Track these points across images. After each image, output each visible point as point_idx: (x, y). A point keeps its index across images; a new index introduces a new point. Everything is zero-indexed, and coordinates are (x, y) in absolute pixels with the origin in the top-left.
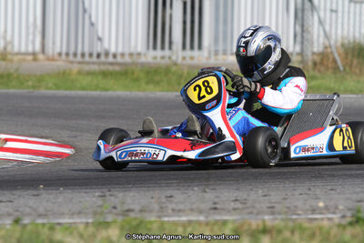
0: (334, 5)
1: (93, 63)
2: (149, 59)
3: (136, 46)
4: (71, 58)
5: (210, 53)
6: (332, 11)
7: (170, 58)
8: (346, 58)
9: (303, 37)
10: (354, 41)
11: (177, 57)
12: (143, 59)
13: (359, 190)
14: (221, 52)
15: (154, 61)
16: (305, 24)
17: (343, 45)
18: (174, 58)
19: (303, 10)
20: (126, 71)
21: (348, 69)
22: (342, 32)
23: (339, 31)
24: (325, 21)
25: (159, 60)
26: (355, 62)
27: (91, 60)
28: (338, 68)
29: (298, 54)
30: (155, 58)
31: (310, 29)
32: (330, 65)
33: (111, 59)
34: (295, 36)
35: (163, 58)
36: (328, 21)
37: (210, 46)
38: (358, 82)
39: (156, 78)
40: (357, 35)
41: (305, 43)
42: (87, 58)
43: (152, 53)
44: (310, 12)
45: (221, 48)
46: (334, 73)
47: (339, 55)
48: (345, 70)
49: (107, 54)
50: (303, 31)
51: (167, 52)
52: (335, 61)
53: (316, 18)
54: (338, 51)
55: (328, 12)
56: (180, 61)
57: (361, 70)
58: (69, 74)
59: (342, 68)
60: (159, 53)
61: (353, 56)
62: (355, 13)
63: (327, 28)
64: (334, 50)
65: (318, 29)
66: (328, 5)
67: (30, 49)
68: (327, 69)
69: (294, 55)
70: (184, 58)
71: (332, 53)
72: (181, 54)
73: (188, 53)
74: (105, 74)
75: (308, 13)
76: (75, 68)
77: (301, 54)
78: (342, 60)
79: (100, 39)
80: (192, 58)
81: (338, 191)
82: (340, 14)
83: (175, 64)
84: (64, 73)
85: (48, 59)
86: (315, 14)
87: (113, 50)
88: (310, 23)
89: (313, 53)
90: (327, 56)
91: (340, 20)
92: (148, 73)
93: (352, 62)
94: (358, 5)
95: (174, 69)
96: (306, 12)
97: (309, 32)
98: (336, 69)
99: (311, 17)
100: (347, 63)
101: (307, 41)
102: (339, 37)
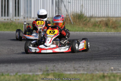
5: (24, 18)
6: (68, 2)
7: (10, 19)
8: (74, 19)
9: (58, 12)
10: (77, 13)
14: (29, 17)
15: (5, 21)
16: (59, 7)
17: (73, 15)
18: (12, 19)
19: (58, 2)
21: (75, 23)
22: (72, 10)
23: (71, 10)
24: (66, 6)
25: (6, 20)
26: (77, 21)
28: (72, 23)
30: (5, 19)
31: (61, 9)
34: (56, 12)
35: (8, 19)
36: (67, 6)
40: (78, 11)
44: (61, 3)
47: (72, 18)
48: (74, 24)
50: (58, 10)
51: (9, 17)
52: (70, 20)
53: (63, 5)
54: (71, 17)
55: (67, 3)
56: (14, 20)
57: (79, 24)
59: (73, 23)
61: (77, 18)
62: (77, 3)
63: (67, 8)
64: (70, 17)
65: (64, 9)
68: (68, 23)
71: (69, 17)
72: (15, 18)
73: (17, 18)
75: (60, 3)
78: (73, 20)
80: (18, 20)
82: (71, 3)
83: (12, 21)
86: (63, 3)
88: (61, 7)
90: (67, 18)
91: (72, 6)
93: (76, 20)
94: (78, 0)
96: (59, 3)
97: (61, 10)
98: (71, 23)
99: (61, 5)
100: (74, 21)
101: (60, 13)
102: (71, 12)
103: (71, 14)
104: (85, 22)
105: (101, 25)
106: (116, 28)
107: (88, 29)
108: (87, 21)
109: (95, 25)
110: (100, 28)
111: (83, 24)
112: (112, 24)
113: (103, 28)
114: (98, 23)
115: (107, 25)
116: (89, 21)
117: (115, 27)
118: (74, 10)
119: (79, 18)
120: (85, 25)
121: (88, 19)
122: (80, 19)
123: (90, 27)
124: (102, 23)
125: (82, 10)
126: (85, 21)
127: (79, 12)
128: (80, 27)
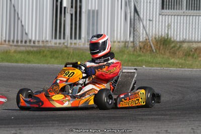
0: (151, 17)
1: (23, 46)
2: (53, 44)
3: (46, 37)
4: (11, 43)
5: (85, 41)
7: (64, 44)
8: (157, 45)
9: (134, 34)
10: (161, 36)
11: (68, 44)
12: (49, 44)
13: (154, 130)
15: (56, 45)
16: (135, 26)
17: (155, 38)
18: (66, 44)
19: (134, 20)
20: (40, 51)
21: (158, 51)
24: (146, 26)
25: (58, 45)
27: (22, 44)
28: (153, 51)
29: (131, 42)
30: (56, 44)
32: (148, 49)
33: (32, 44)
34: (130, 33)
35: (60, 43)
37: (85, 37)
38: (163, 58)
39: (56, 55)
40: (163, 33)
41: (135, 37)
42: (19, 44)
43: (54, 41)
46: (151, 53)
47: (153, 44)
48: (156, 52)
49: (30, 41)
50: (134, 31)
51: (62, 41)
52: (151, 47)
53: (142, 25)
55: (148, 21)
56: (69, 45)
57: (164, 52)
58: (10, 52)
59: (154, 51)
60: (58, 41)
61: (161, 44)
62: (162, 21)
64: (151, 41)
66: (148, 17)
68: (147, 51)
69: (130, 42)
70: (71, 43)
71: (149, 42)
72: (70, 41)
73: (74, 41)
74: (28, 53)
75: (137, 21)
76: (13, 49)
77: (133, 42)
78: (155, 47)
79: (26, 34)
80: (75, 44)
81: (143, 131)
82: (154, 22)
83: (67, 47)
84: (7, 52)
87: (33, 39)
88: (138, 27)
89: (140, 42)
90: (147, 44)
91: (154, 25)
92: (52, 52)
93: (160, 47)
94: (164, 17)
95: (66, 50)
97: (137, 31)
98: (151, 51)
99: (138, 24)
100: (157, 48)
101: (136, 35)
104: (173, 49)
105: (196, 55)
107: (177, 61)
108: (176, 48)
109: (188, 54)
110: (195, 58)
111: (170, 52)
113: (200, 59)
114: (192, 51)
116: (178, 49)
119: (165, 43)
120: (174, 54)
121: (178, 45)
122: (166, 45)
123: (180, 56)
124: (198, 51)
126: (173, 47)
128: (166, 57)
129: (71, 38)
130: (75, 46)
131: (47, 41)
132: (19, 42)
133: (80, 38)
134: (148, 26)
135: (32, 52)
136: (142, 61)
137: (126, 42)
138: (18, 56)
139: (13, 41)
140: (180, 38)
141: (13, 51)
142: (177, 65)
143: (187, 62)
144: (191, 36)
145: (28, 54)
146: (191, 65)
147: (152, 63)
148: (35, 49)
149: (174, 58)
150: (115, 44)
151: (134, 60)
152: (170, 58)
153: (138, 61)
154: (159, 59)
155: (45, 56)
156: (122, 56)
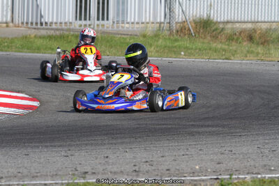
1: (43, 29)
2: (77, 27)
3: (69, 19)
4: (29, 25)
5: (114, 22)
7: (90, 25)
8: (196, 28)
9: (170, 15)
11: (94, 26)
12: (72, 27)
14: (120, 22)
15: (80, 28)
16: (171, 7)
17: (194, 20)
21: (197, 35)
23: (191, 12)
25: (83, 27)
30: (81, 26)
31: (174, 10)
32: (186, 32)
33: (54, 26)
34: (165, 15)
35: (85, 25)
37: (114, 17)
38: (203, 43)
40: (202, 14)
42: (39, 26)
43: (79, 22)
45: (121, 19)
46: (189, 37)
48: (195, 36)
49: (51, 23)
50: (170, 12)
51: (88, 22)
52: (189, 30)
53: (177, 3)
54: (191, 24)
57: (205, 36)
58: (29, 38)
59: (193, 34)
60: (83, 22)
61: (200, 27)
63: (184, 9)
64: (189, 24)
67: (4, 20)
68: (185, 35)
70: (98, 25)
71: (187, 24)
72: (97, 22)
73: (101, 22)
74: (50, 37)
76: (33, 33)
77: (169, 23)
78: (193, 30)
80: (103, 25)
84: (26, 37)
85: (16, 26)
86: (177, 1)
87: (55, 21)
88: (174, 7)
90: (185, 27)
93: (200, 30)
97: (174, 12)
98: (190, 34)
100: (196, 31)
101: (172, 17)
102: (191, 15)
103: (191, 19)
105: (241, 38)
106: (266, 44)
107: (219, 46)
108: (219, 31)
109: (232, 38)
111: (211, 36)
112: (260, 38)
113: (245, 43)
114: (236, 34)
115: (251, 38)
116: (221, 32)
117: (265, 42)
118: (197, 13)
119: (205, 26)
120: (215, 37)
122: (207, 28)
123: (223, 41)
124: (243, 35)
125: (210, 14)
126: (214, 31)
127: (205, 15)
128: (206, 41)
129: (98, 19)
130: (103, 30)
131: (71, 23)
132: (39, 24)
133: (108, 19)
134: (184, 4)
135: (55, 37)
136: (180, 47)
137: (161, 23)
138: (39, 42)
139: (32, 23)
140: (224, 18)
141: (33, 36)
142: (219, 51)
143: (231, 48)
144: (233, 15)
145: (50, 40)
146: (236, 51)
147: (192, 49)
148: (58, 33)
149: (215, 42)
150: (149, 25)
151: (170, 45)
152: (211, 42)
153: (175, 47)
154: (199, 44)
155: (70, 42)
156: (157, 41)
